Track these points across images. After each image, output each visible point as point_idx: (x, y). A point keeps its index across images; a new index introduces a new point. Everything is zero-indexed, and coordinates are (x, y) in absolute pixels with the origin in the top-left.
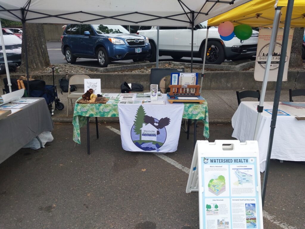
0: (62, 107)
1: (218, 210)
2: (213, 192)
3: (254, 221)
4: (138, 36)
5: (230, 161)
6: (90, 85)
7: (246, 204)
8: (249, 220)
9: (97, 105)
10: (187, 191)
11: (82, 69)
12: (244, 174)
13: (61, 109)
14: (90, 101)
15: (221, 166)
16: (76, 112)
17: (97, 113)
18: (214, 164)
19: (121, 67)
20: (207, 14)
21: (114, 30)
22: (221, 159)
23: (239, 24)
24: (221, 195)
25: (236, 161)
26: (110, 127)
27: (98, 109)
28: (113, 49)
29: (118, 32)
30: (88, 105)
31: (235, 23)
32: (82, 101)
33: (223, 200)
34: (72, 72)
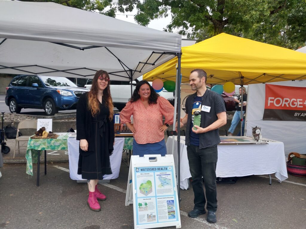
0: (8, 150)
1: (147, 207)
2: (143, 193)
3: (173, 213)
4: (86, 89)
5: (155, 169)
6: (43, 124)
7: (167, 201)
8: (170, 213)
9: (49, 140)
10: (126, 205)
11: (28, 118)
12: (165, 179)
13: (7, 152)
14: (43, 137)
15: (148, 173)
16: (29, 146)
17: (48, 147)
18: (143, 173)
19: (68, 116)
20: (140, 72)
21: (62, 84)
22: (148, 168)
23: (166, 81)
24: (149, 195)
25: (159, 169)
26: (58, 166)
27: (50, 143)
28: (61, 100)
29: (65, 85)
30: (41, 140)
31: (163, 80)
32: (36, 137)
33: (150, 199)
34: (18, 120)
